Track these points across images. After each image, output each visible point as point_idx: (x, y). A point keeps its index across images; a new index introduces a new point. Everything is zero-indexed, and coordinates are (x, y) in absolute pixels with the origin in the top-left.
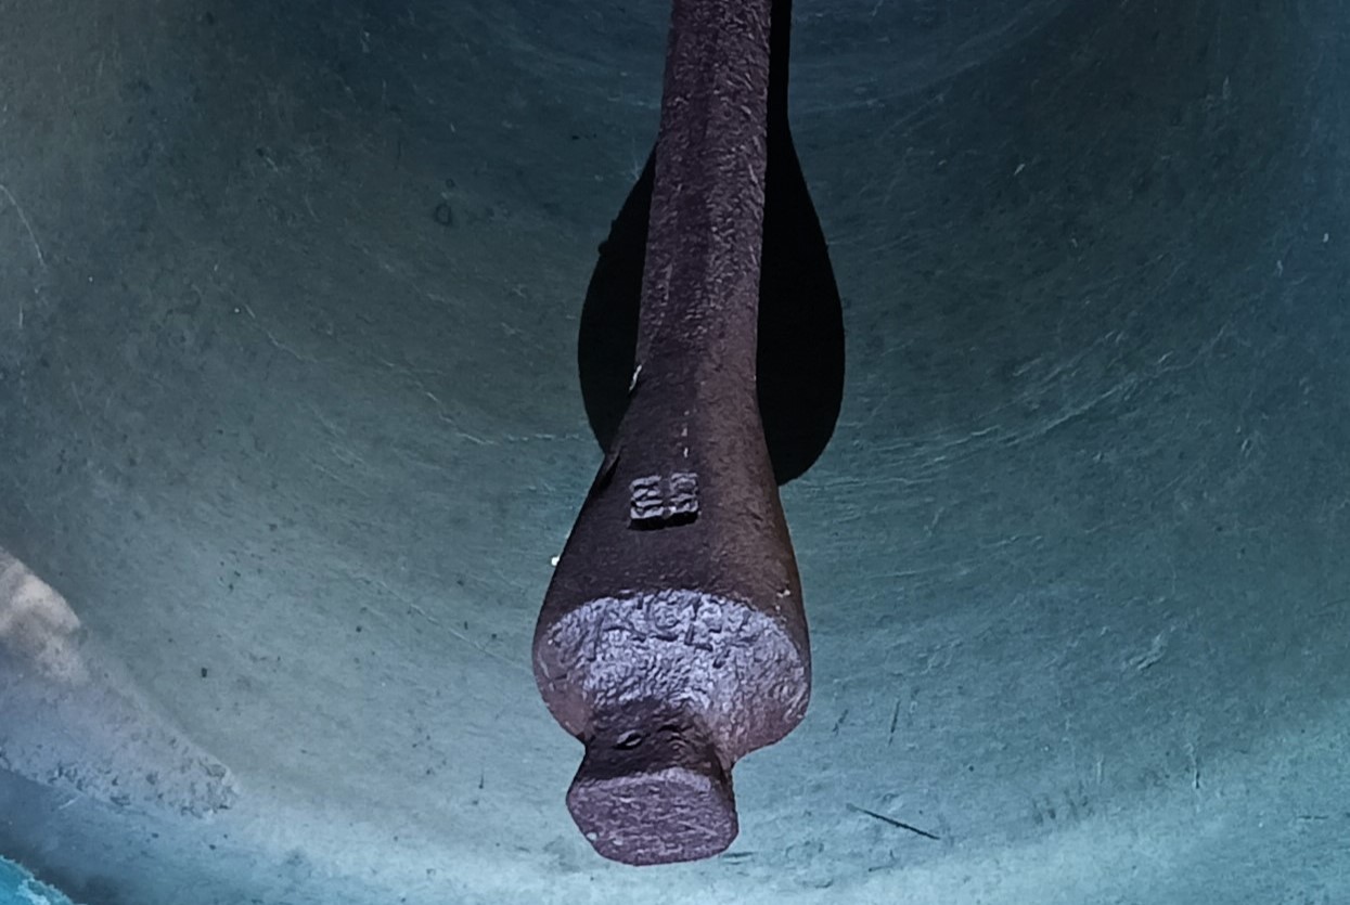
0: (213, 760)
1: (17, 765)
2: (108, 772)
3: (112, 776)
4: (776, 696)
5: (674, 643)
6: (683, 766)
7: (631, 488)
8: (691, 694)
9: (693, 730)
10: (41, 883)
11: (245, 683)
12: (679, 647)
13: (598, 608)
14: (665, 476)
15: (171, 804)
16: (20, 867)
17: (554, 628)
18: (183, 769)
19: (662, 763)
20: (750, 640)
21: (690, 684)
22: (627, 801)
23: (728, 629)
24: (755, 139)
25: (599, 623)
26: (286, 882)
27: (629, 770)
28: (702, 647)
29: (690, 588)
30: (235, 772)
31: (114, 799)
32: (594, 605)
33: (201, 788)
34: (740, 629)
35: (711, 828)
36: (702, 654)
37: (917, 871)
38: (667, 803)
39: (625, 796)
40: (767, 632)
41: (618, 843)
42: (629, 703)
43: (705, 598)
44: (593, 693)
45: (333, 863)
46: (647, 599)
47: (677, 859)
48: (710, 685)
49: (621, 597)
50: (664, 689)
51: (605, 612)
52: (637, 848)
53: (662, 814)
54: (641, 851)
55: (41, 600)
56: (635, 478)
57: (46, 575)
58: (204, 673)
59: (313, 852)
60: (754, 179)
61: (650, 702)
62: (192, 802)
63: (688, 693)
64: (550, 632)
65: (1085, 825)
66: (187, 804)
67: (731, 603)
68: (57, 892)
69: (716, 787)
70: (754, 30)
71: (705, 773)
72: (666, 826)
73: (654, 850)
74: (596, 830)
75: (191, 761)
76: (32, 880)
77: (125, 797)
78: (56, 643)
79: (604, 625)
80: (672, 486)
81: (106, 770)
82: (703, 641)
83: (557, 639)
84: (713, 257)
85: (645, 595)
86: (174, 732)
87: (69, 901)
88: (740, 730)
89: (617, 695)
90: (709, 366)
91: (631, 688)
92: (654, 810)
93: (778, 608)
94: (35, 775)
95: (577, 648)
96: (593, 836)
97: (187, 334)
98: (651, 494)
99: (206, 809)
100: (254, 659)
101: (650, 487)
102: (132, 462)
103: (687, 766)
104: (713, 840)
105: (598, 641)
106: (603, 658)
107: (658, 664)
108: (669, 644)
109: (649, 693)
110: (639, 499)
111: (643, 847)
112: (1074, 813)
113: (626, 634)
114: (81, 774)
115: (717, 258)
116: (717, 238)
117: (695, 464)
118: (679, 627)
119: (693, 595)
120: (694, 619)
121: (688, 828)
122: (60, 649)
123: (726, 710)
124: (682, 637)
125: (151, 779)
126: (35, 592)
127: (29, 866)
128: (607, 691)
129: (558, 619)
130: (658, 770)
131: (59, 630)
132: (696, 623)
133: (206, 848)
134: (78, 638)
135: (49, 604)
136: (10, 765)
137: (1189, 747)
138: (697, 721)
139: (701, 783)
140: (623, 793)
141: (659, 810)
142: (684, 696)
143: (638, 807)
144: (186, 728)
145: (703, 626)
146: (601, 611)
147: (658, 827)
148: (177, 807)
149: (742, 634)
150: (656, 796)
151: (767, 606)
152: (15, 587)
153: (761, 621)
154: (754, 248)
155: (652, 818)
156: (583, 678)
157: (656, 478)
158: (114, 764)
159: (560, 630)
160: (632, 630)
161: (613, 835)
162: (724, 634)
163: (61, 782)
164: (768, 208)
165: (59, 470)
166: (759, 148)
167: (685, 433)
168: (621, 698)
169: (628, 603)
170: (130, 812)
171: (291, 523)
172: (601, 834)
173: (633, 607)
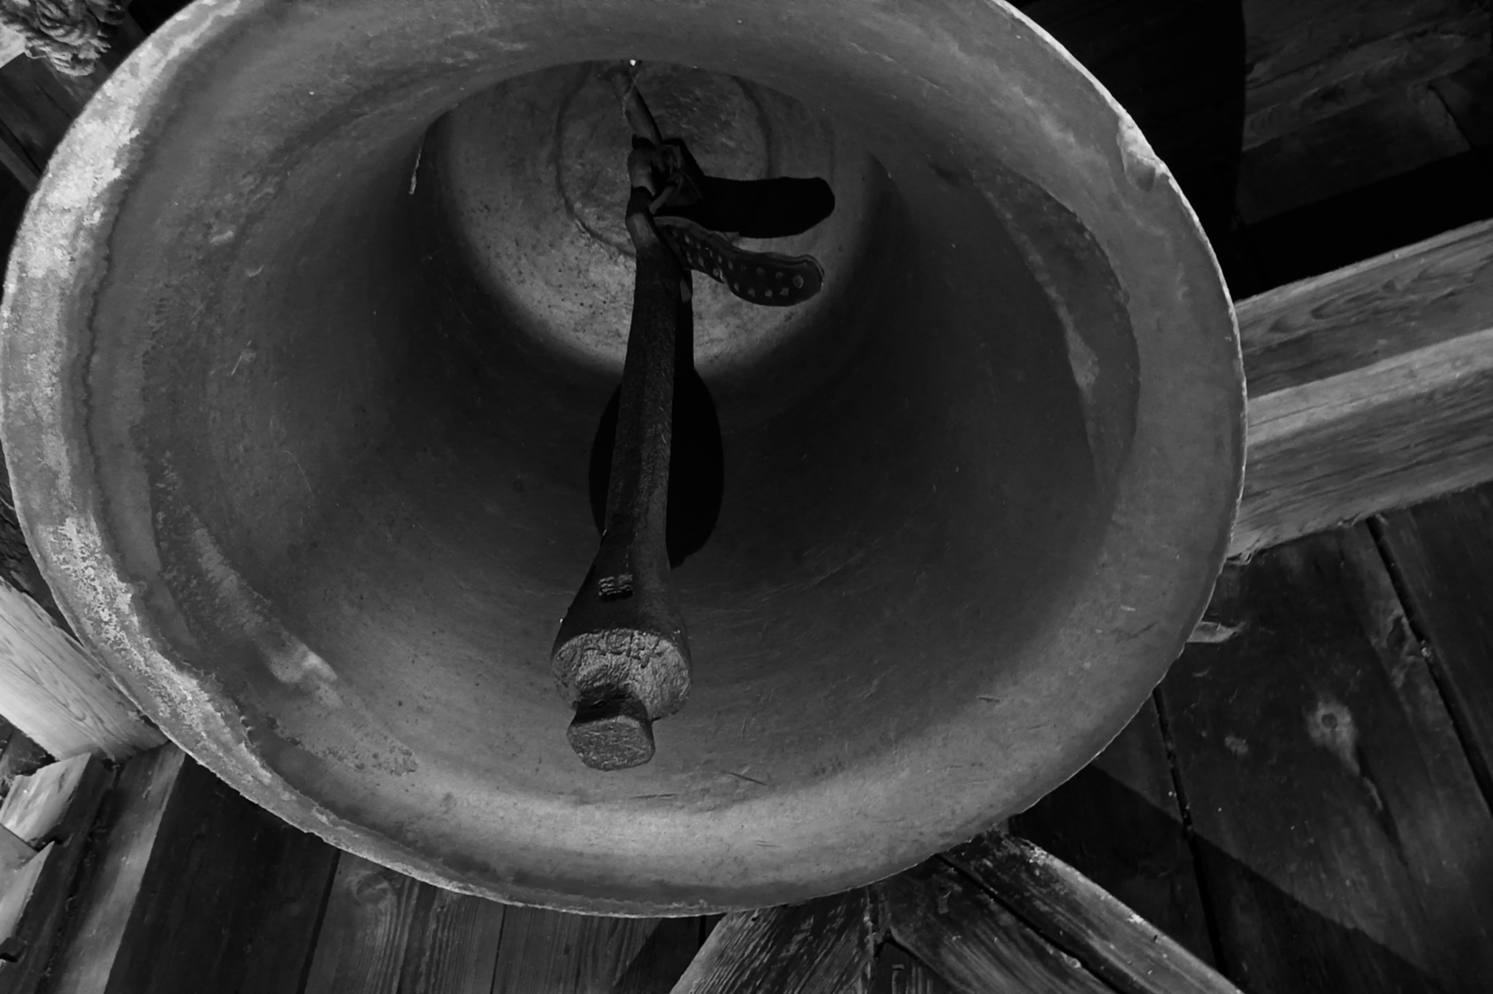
0: (406, 748)
1: (307, 748)
2: (354, 752)
3: (355, 755)
4: (674, 684)
5: (621, 656)
6: (625, 715)
7: (599, 583)
8: (630, 682)
9: (631, 699)
10: (322, 809)
11: (420, 709)
12: (623, 658)
13: (582, 638)
14: (616, 576)
15: (385, 769)
16: (311, 800)
17: (560, 651)
18: (391, 752)
19: (615, 714)
20: (660, 654)
21: (629, 676)
22: (598, 734)
23: (648, 648)
24: (666, 423)
25: (582, 647)
26: (444, 809)
27: (598, 717)
28: (635, 657)
29: (628, 628)
30: (416, 753)
31: (358, 767)
32: (580, 637)
33: (400, 761)
34: (654, 648)
35: (641, 748)
36: (635, 661)
37: (756, 802)
38: (618, 735)
39: (596, 732)
40: (668, 650)
41: (594, 758)
42: (598, 687)
43: (636, 633)
44: (581, 683)
45: (467, 800)
46: (606, 634)
47: (626, 766)
48: (640, 677)
49: (593, 633)
50: (616, 680)
51: (586, 641)
52: (604, 761)
53: (616, 741)
54: (606, 762)
55: (316, 665)
56: (602, 578)
57: (319, 652)
58: (400, 704)
59: (455, 793)
60: (665, 441)
61: (609, 686)
62: (396, 768)
63: (628, 681)
64: (558, 653)
65: (840, 776)
66: (393, 769)
67: (649, 635)
68: (331, 813)
69: (643, 727)
70: (666, 373)
71: (637, 719)
72: (617, 748)
73: (613, 761)
74: (583, 752)
75: (394, 747)
76: (318, 807)
77: (362, 765)
78: (324, 687)
79: (585, 647)
80: (620, 582)
81: (352, 751)
82: (635, 654)
83: (562, 656)
84: (643, 476)
85: (605, 632)
86: (386, 733)
87: (337, 818)
88: (655, 702)
89: (592, 684)
90: (640, 526)
91: (600, 679)
92: (612, 739)
93: (674, 638)
94: (317, 753)
95: (572, 660)
96: (581, 755)
97: (389, 535)
98: (609, 585)
99: (403, 772)
100: (426, 698)
101: (609, 582)
102: (362, 598)
103: (628, 715)
104: (643, 755)
105: (582, 656)
106: (585, 665)
107: (613, 667)
108: (618, 657)
109: (608, 681)
110: (604, 588)
111: (607, 760)
112: (835, 771)
113: (596, 651)
114: (340, 753)
115: (645, 477)
116: (645, 468)
117: (632, 570)
118: (623, 648)
119: (630, 631)
120: (631, 643)
121: (629, 749)
122: (327, 689)
123: (648, 691)
124: (624, 653)
125: (375, 756)
126: (313, 660)
127: (316, 800)
128: (588, 681)
129: (562, 646)
130: (613, 717)
131: (326, 680)
132: (632, 645)
133: (403, 791)
134: (335, 685)
135: (320, 667)
136: (304, 748)
137: (892, 735)
138: (633, 695)
139: (635, 724)
140: (595, 729)
141: (614, 739)
142: (626, 682)
143: (603, 738)
144: (392, 731)
145: (636, 647)
146: (583, 640)
147: (614, 749)
148: (388, 770)
149: (656, 651)
150: (612, 732)
151: (668, 638)
152: (304, 656)
153: (665, 644)
154: (665, 474)
155: (611, 743)
156: (576, 675)
157: (612, 578)
158: (356, 748)
159: (563, 651)
160: (599, 649)
161: (591, 754)
162: (646, 651)
163: (330, 757)
164: (672, 457)
165: (324, 599)
166: (668, 428)
167: (627, 556)
168: (595, 685)
169: (596, 636)
170: (365, 772)
171: (443, 631)
172: (586, 753)
173: (599, 638)
